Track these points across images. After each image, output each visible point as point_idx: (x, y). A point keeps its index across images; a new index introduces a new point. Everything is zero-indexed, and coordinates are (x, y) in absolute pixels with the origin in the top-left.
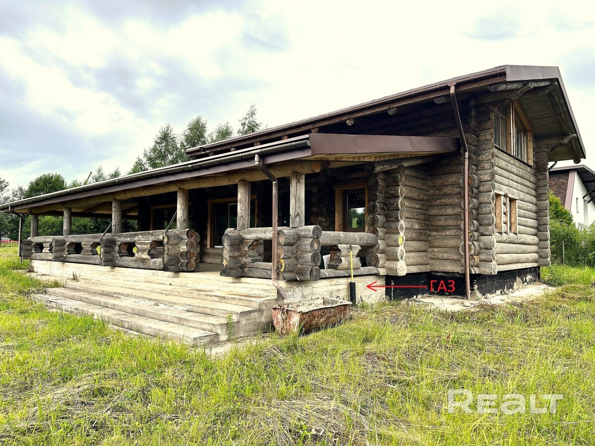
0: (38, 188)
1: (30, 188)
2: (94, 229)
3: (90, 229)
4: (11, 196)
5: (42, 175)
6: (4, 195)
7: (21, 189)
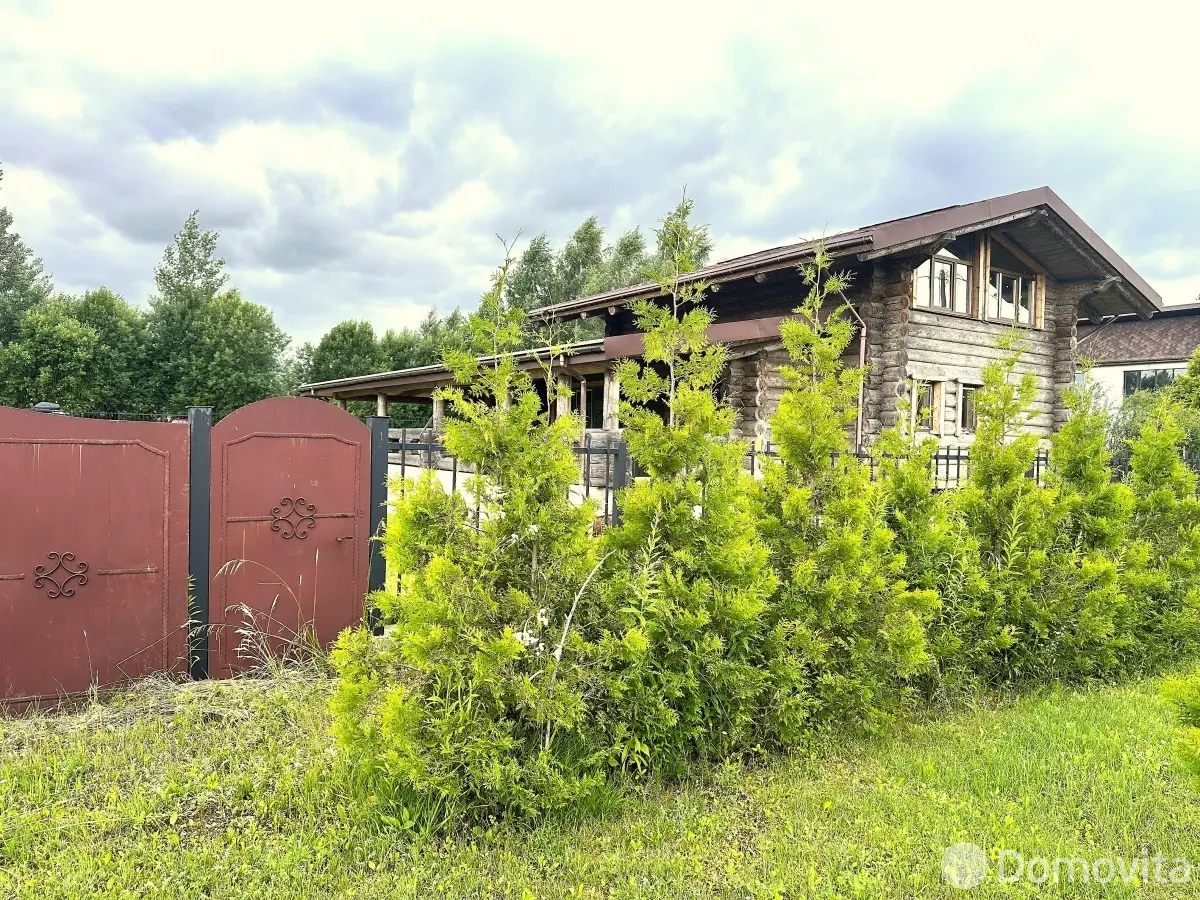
0: (335, 344)
1: (322, 344)
2: (419, 411)
3: (413, 411)
4: (295, 359)
5: (339, 323)
6: (286, 357)
7: (308, 348)
